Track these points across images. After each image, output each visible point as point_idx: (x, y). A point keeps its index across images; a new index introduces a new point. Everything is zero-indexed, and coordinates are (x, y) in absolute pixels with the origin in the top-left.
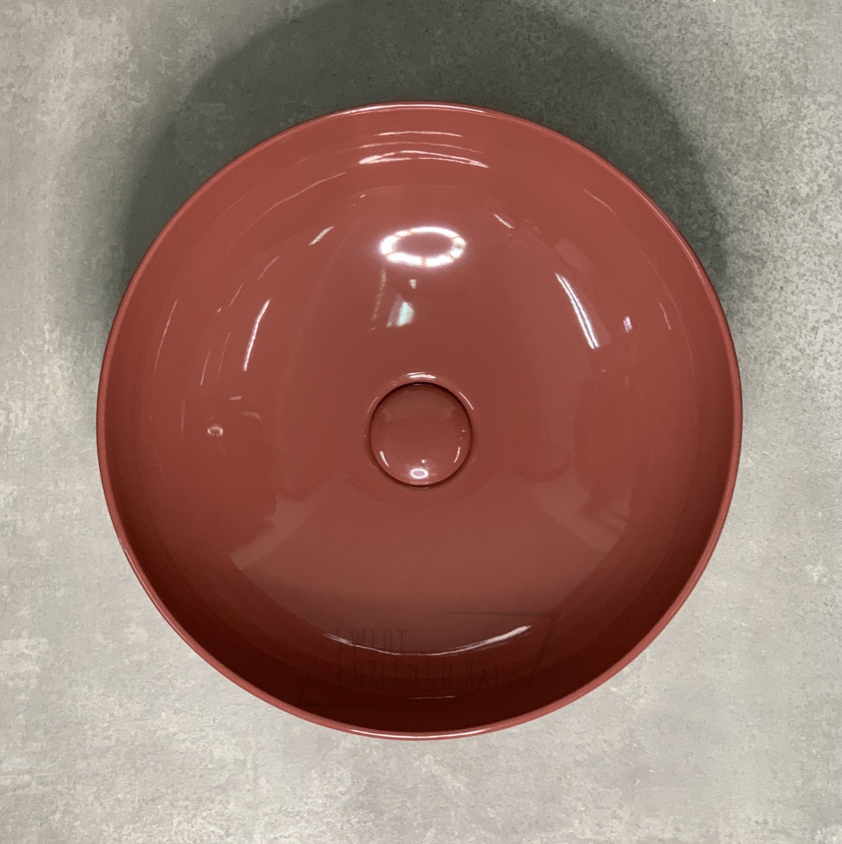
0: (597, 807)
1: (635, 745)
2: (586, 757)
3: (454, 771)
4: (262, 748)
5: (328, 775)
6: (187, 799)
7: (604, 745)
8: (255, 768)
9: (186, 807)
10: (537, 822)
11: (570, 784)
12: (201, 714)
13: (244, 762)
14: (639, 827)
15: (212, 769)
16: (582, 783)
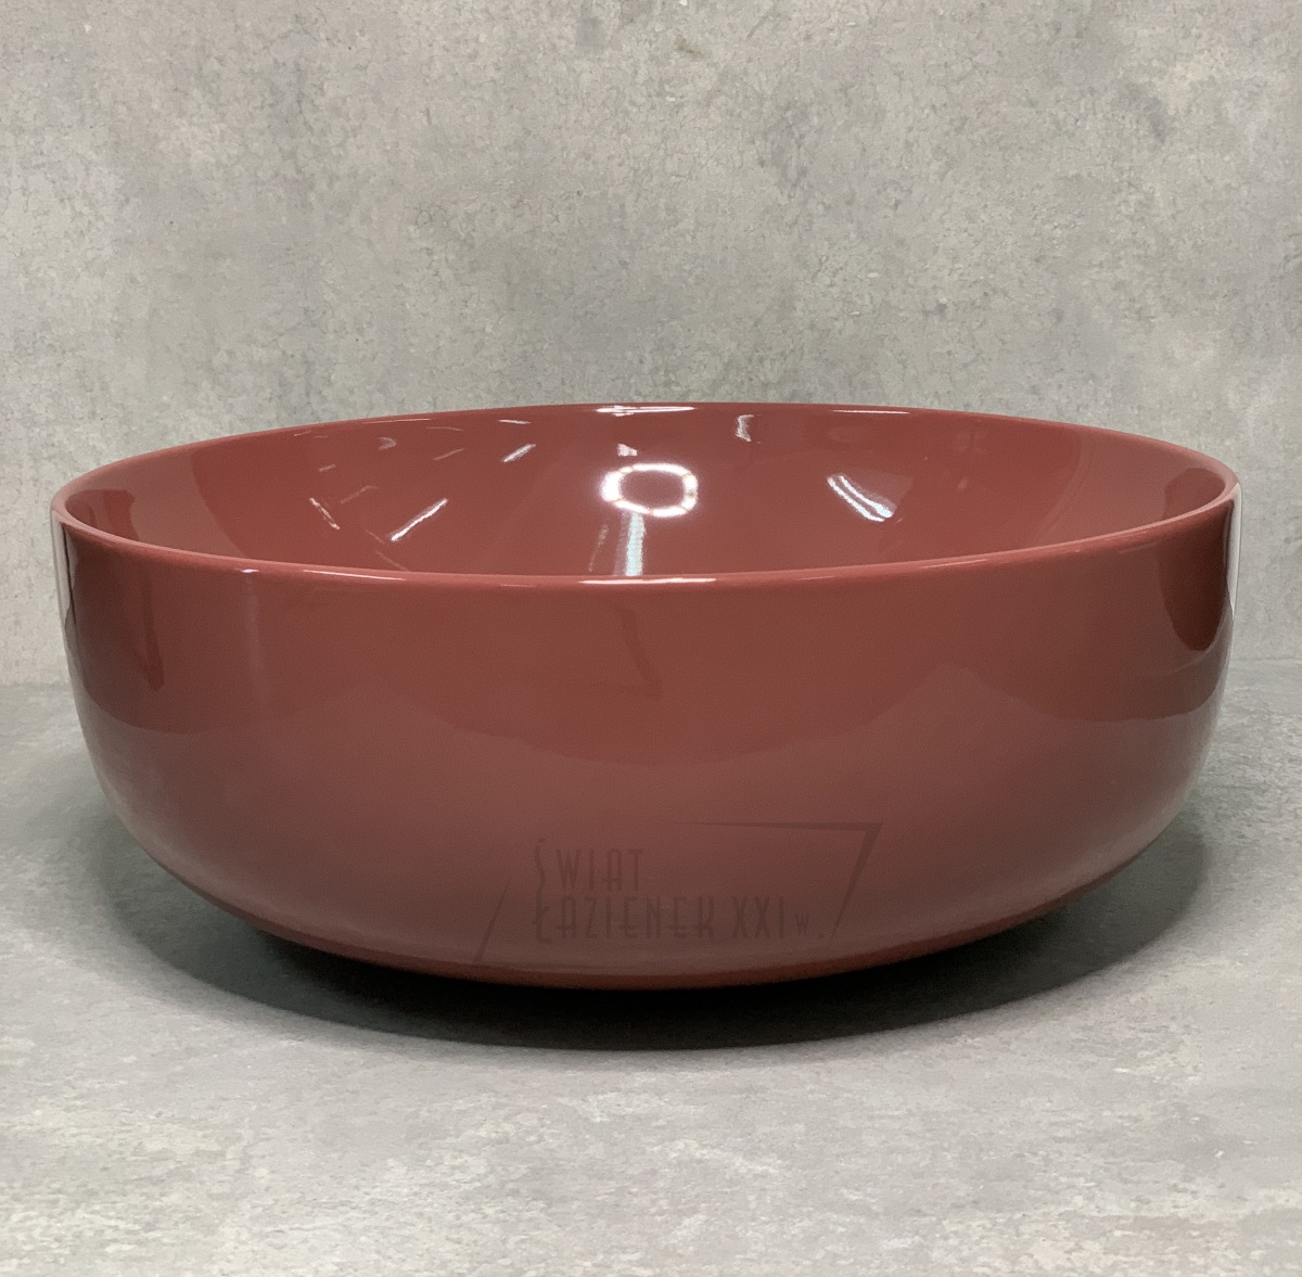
0: (1125, 1181)
1: (1197, 1119)
2: (1077, 1132)
3: (752, 1154)
4: (267, 1139)
5: (429, 1162)
6: (59, 1191)
7: (1120, 1121)
8: (245, 1159)
9: (55, 1202)
10: (975, 1202)
11: (1047, 1160)
12: (128, 1110)
13: (221, 1154)
14: (1246, 1200)
15: (136, 1161)
16: (1078, 1159)
